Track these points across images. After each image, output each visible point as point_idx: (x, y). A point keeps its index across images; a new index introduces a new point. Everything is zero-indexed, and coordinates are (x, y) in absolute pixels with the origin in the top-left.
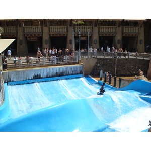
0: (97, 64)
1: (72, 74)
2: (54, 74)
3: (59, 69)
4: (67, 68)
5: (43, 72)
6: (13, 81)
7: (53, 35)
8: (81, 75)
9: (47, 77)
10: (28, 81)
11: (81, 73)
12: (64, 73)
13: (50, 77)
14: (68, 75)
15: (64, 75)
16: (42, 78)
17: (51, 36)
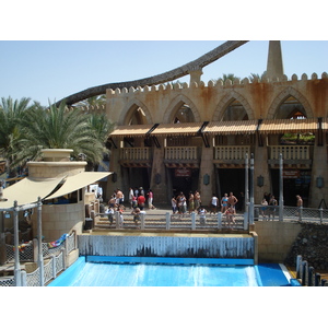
0: (302, 237)
1: (227, 257)
2: (182, 251)
3: (195, 240)
4: (215, 240)
5: (159, 243)
6: (97, 255)
7: (221, 165)
8: (250, 261)
9: (167, 256)
10: (127, 260)
11: (249, 255)
12: (208, 250)
13: (173, 256)
14: (217, 256)
15: (205, 257)
16: (155, 256)
17: (218, 166)
